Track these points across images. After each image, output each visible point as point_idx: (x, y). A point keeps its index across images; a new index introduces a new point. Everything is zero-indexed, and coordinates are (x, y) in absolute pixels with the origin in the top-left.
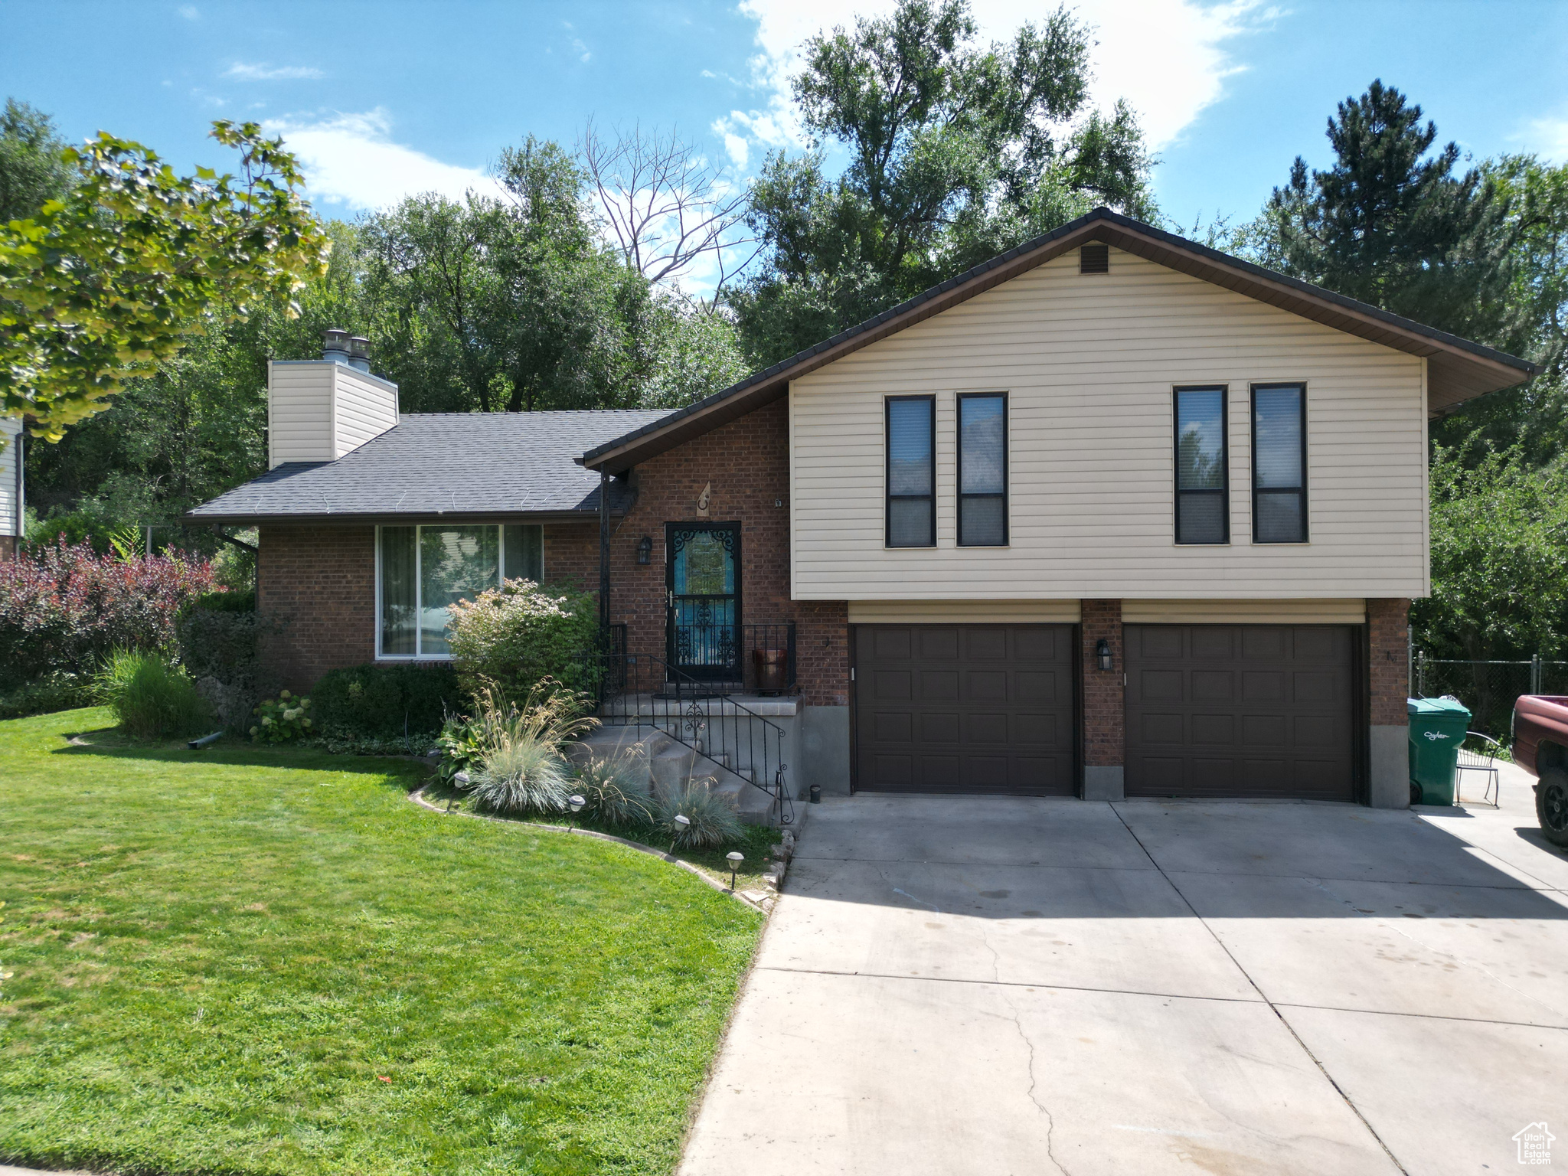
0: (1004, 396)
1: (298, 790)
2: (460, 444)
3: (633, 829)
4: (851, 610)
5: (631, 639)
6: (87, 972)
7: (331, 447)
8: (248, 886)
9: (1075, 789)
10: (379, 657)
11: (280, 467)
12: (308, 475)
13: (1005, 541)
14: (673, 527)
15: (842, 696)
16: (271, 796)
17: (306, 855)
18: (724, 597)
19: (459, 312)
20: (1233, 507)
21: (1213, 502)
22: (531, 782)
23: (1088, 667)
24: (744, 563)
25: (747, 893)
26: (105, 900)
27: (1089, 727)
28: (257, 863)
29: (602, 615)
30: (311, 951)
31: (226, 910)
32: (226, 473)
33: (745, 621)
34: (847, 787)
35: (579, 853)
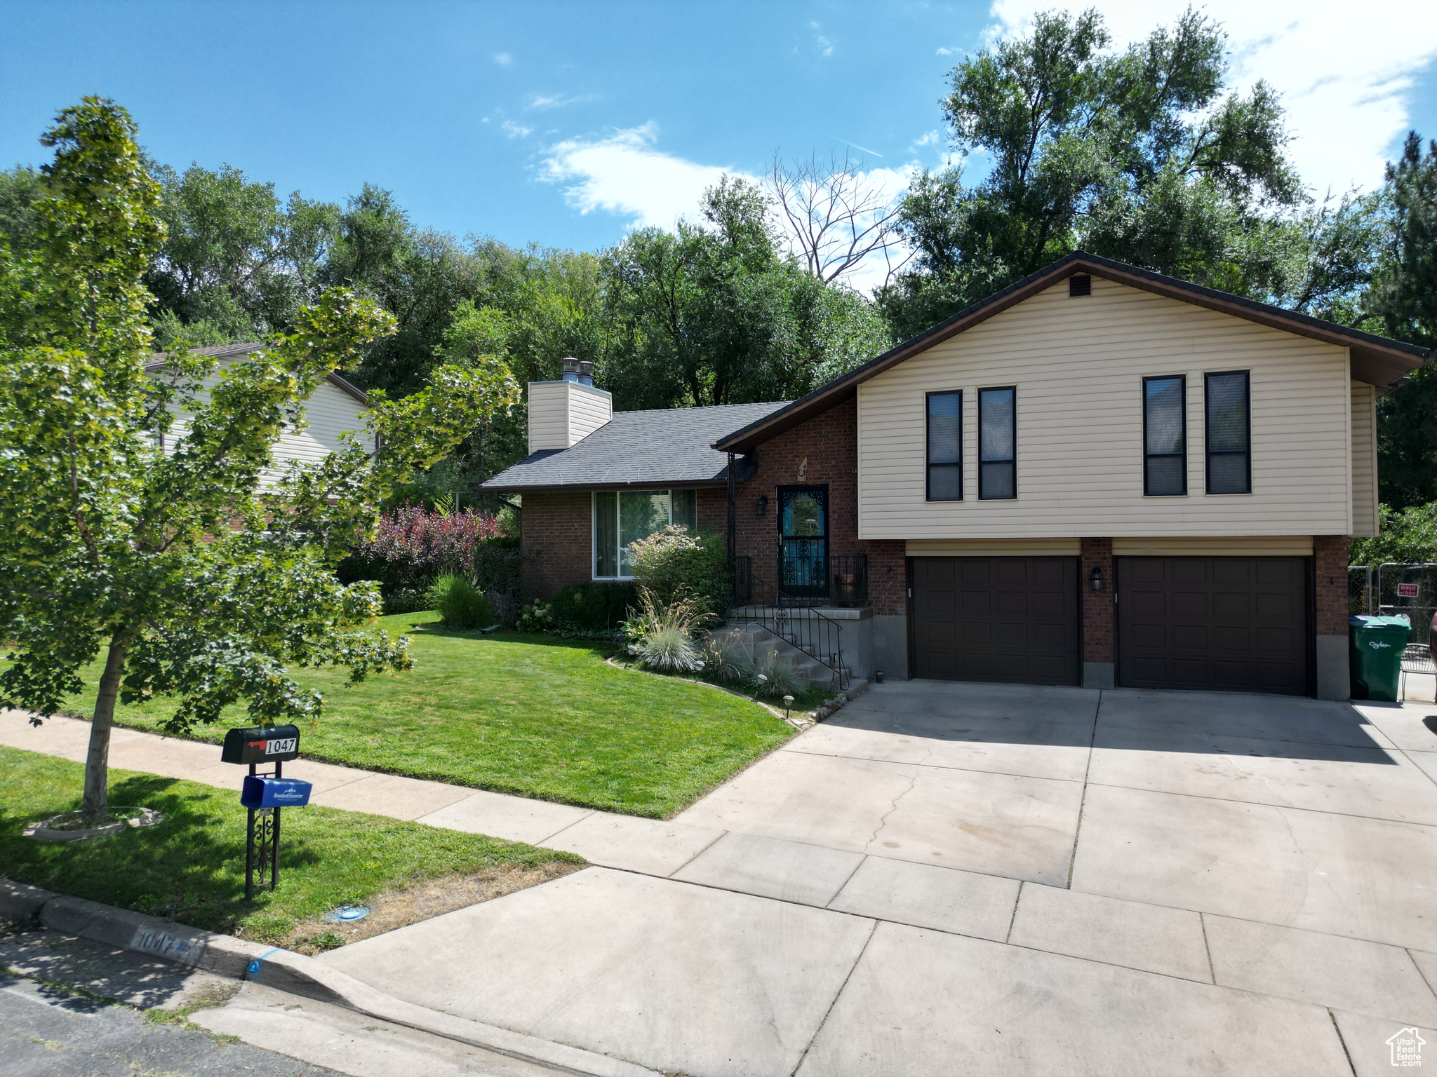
0: (1013, 389)
1: (539, 655)
2: (650, 433)
3: (736, 684)
4: (908, 547)
5: (754, 566)
6: (431, 721)
7: (566, 439)
8: (508, 694)
9: (1078, 681)
10: (595, 578)
11: (535, 453)
12: (551, 458)
13: (1014, 495)
14: (782, 490)
15: (902, 608)
16: (525, 657)
17: (539, 683)
18: (817, 538)
19: (674, 318)
20: (1190, 467)
21: (1174, 464)
22: (673, 653)
23: (1086, 588)
24: (830, 514)
25: (795, 721)
26: (438, 696)
27: (1087, 632)
28: (514, 685)
29: (729, 549)
30: (537, 721)
31: (497, 703)
32: (508, 451)
33: (831, 554)
34: (905, 672)
35: (694, 692)
